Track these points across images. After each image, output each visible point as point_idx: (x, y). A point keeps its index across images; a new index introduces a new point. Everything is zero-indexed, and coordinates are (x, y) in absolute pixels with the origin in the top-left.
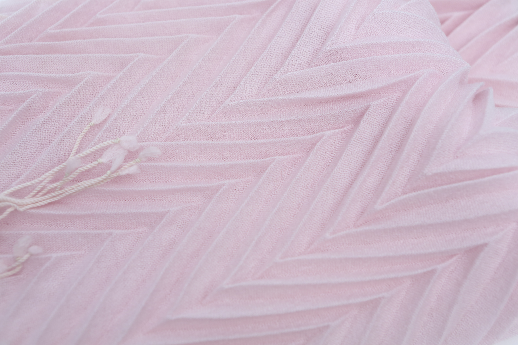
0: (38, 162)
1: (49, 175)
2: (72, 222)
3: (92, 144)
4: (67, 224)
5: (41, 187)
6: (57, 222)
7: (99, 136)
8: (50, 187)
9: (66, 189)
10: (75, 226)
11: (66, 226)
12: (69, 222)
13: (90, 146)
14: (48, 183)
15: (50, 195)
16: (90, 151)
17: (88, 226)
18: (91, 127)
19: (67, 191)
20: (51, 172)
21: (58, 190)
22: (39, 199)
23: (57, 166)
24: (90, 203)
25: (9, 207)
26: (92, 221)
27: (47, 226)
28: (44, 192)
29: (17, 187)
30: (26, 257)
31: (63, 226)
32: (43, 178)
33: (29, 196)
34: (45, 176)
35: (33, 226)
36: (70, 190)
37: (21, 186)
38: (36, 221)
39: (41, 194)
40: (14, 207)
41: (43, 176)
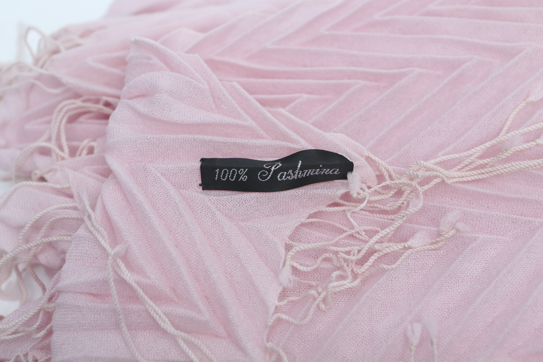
0: (468, 134)
1: (479, 150)
2: (495, 204)
3: (529, 123)
4: (490, 205)
5: (470, 161)
6: (479, 202)
7: (538, 115)
8: (479, 163)
9: (498, 168)
10: (498, 208)
11: (488, 207)
12: (492, 204)
13: (527, 124)
14: (477, 158)
15: (479, 171)
16: (528, 130)
17: (512, 211)
18: (527, 103)
19: (498, 170)
20: (482, 146)
21: (488, 167)
22: (467, 174)
23: (489, 141)
24: (517, 186)
25: (436, 177)
26: (519, 206)
27: (467, 204)
28: (471, 167)
29: (444, 158)
30: (452, 232)
31: (485, 206)
32: (472, 152)
33: (455, 169)
34: (476, 150)
35: (453, 201)
36: (502, 169)
37: (448, 157)
38: (458, 196)
39: (467, 168)
40: (442, 178)
41: (473, 150)
